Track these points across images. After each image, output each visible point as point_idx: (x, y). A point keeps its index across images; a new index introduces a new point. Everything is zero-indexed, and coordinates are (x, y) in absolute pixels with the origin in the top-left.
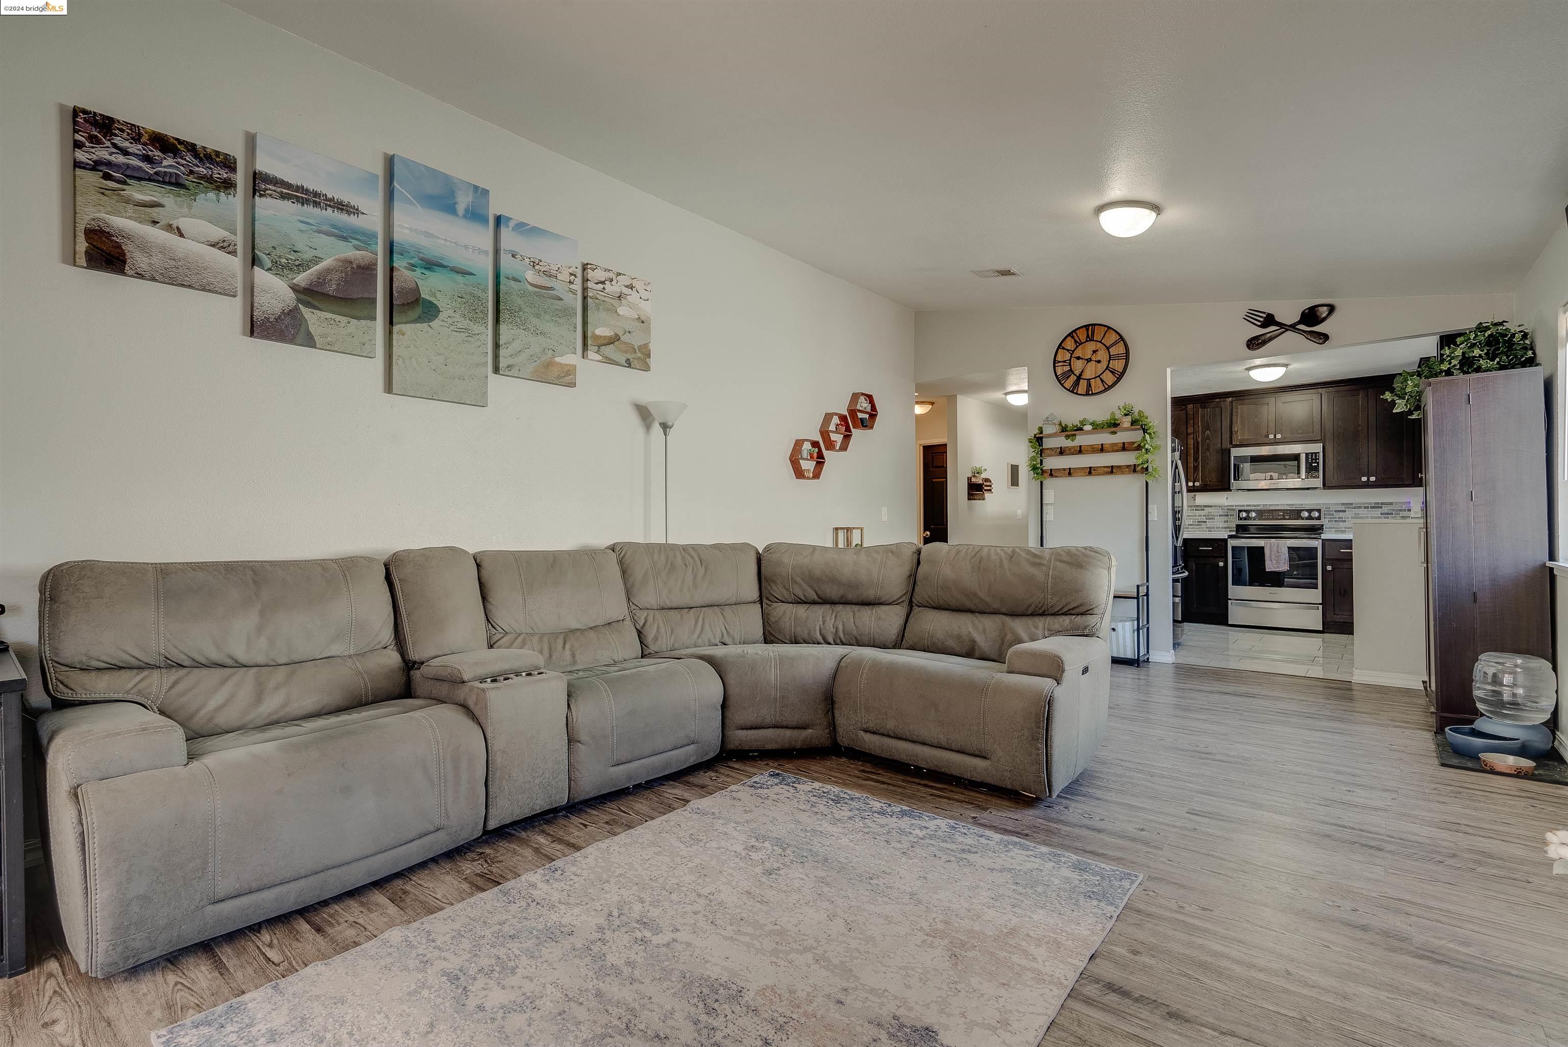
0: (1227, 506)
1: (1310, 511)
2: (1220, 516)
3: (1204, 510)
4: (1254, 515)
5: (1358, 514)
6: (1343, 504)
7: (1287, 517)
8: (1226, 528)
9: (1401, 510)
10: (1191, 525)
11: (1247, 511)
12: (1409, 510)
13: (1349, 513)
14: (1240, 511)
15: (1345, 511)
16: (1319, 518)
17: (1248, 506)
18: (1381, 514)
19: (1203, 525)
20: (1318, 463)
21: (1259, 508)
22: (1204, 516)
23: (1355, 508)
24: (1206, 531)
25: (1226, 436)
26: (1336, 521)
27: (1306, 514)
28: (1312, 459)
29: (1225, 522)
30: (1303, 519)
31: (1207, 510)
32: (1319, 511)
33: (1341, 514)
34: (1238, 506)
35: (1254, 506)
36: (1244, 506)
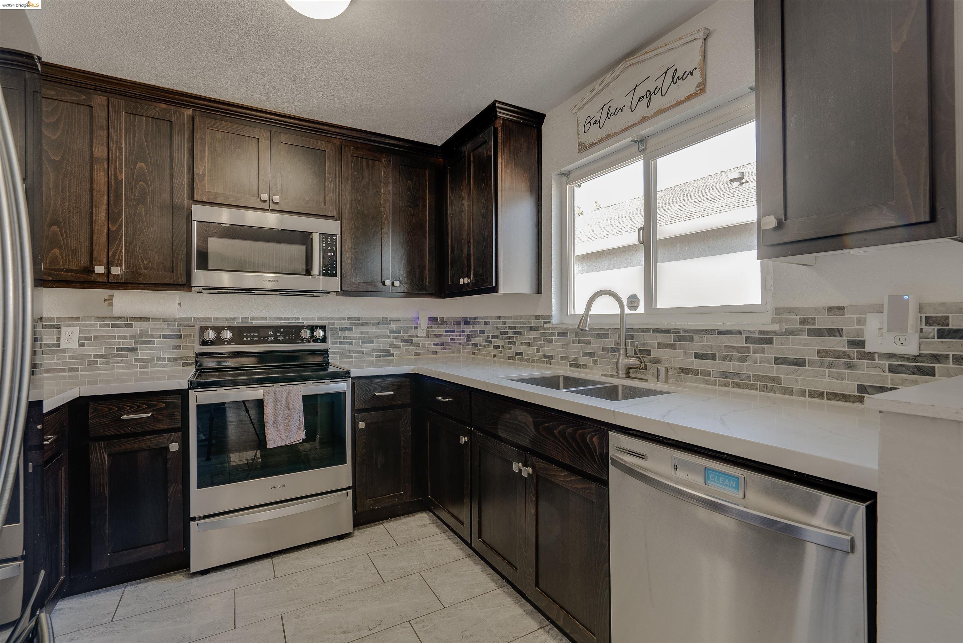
0: (180, 319)
1: (312, 329)
2: (164, 337)
3: (130, 326)
4: (228, 335)
5: (366, 333)
6: (349, 319)
7: (280, 338)
8: (175, 359)
9: (408, 328)
10: (102, 356)
11: (218, 330)
12: (416, 328)
13: (357, 332)
14: (204, 329)
15: (351, 329)
16: (324, 340)
17: (216, 319)
18: (390, 332)
19: (131, 356)
20: (335, 252)
21: (235, 323)
22: (132, 337)
23: (362, 324)
24: (135, 367)
25: (182, 181)
26: (341, 343)
27: (306, 334)
28: (327, 247)
29: (174, 348)
30: (302, 340)
31: (138, 326)
32: (324, 328)
33: (347, 333)
34: (199, 319)
35: (227, 319)
36: (209, 319)
